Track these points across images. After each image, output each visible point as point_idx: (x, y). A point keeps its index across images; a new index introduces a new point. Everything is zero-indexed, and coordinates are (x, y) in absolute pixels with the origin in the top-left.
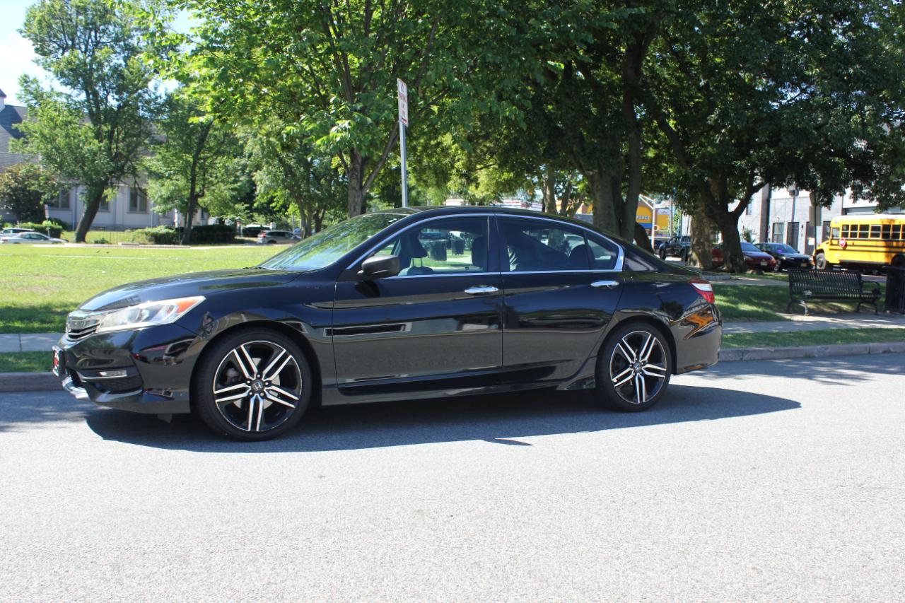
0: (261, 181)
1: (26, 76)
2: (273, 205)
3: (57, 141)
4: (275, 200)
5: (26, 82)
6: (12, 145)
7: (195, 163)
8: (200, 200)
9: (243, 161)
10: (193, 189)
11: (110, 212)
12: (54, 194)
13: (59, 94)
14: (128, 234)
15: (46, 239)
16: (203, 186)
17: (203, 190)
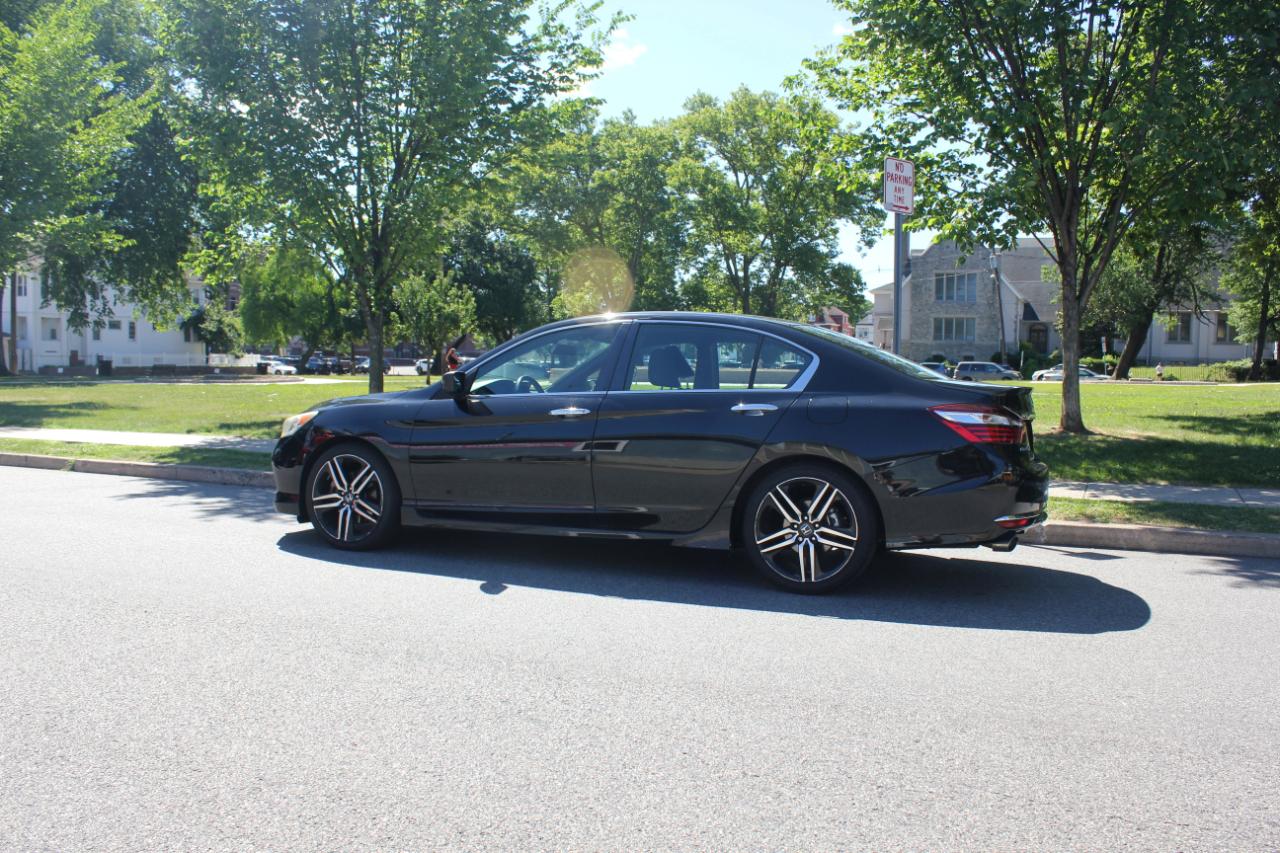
14: (1202, 370)
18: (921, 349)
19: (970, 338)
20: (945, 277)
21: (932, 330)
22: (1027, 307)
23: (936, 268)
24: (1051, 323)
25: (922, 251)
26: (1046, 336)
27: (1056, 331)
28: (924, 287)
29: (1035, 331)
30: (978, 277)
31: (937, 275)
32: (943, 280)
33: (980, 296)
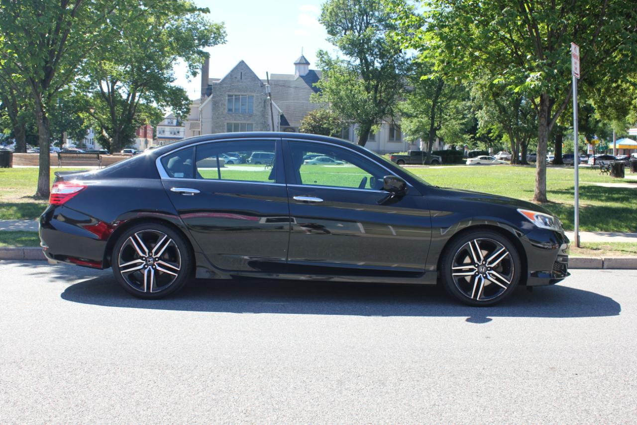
0: (481, 117)
1: (321, 51)
2: (491, 135)
3: (341, 94)
4: (492, 131)
5: (321, 54)
6: (312, 97)
7: (434, 105)
8: (437, 132)
9: (469, 104)
10: (432, 124)
11: (375, 141)
12: (338, 130)
13: (342, 62)
15: (333, 161)
16: (440, 122)
17: (440, 125)
20: (234, 97)
21: (226, 130)
22: (282, 117)
23: (229, 92)
24: (298, 128)
25: (218, 80)
27: (300, 132)
28: (220, 103)
30: (254, 98)
31: (229, 96)
32: (232, 99)
33: (256, 110)
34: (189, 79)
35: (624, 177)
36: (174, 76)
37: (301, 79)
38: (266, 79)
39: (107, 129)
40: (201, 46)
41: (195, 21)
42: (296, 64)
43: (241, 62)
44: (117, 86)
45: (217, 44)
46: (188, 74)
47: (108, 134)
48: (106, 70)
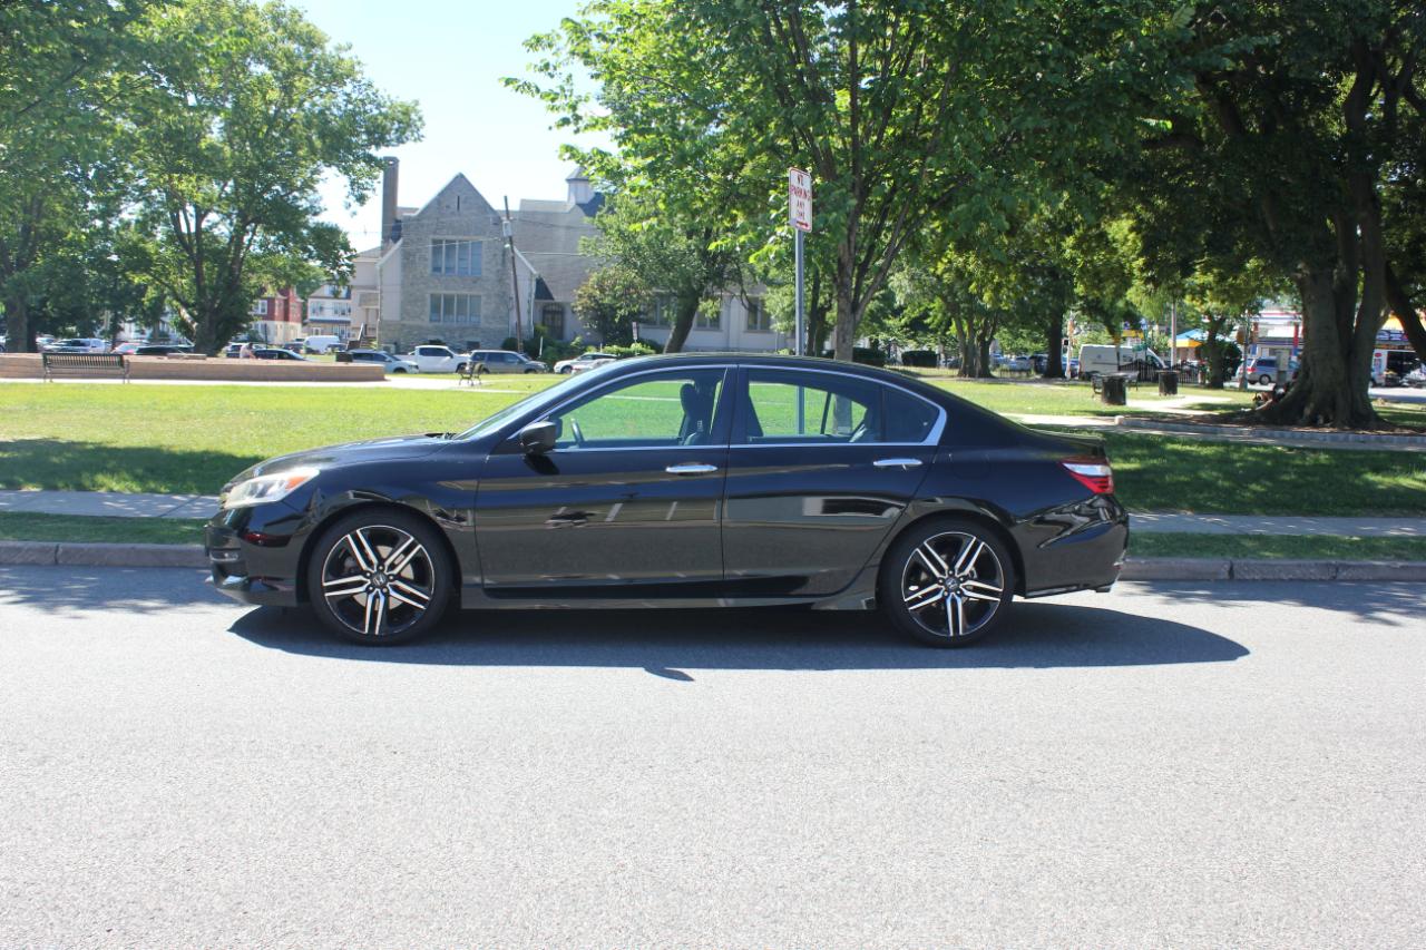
0: (900, 287)
2: (928, 321)
3: (637, 239)
4: (931, 313)
6: (583, 245)
10: (815, 301)
16: (831, 295)
17: (830, 301)
18: (415, 332)
19: (474, 319)
20: (444, 244)
21: (428, 309)
22: (540, 283)
23: (435, 233)
24: (569, 304)
25: (417, 209)
26: (563, 320)
27: (574, 312)
28: (418, 255)
29: (549, 312)
30: (484, 246)
31: (435, 242)
32: (441, 247)
33: (487, 269)
34: (352, 209)
35: (1125, 404)
36: (322, 204)
37: (580, 210)
38: (504, 209)
39: (186, 305)
40: (373, 147)
41: (361, 97)
42: (569, 181)
43: (457, 177)
44: (208, 221)
45: (403, 142)
46: (348, 201)
47: (190, 314)
48: (181, 191)
